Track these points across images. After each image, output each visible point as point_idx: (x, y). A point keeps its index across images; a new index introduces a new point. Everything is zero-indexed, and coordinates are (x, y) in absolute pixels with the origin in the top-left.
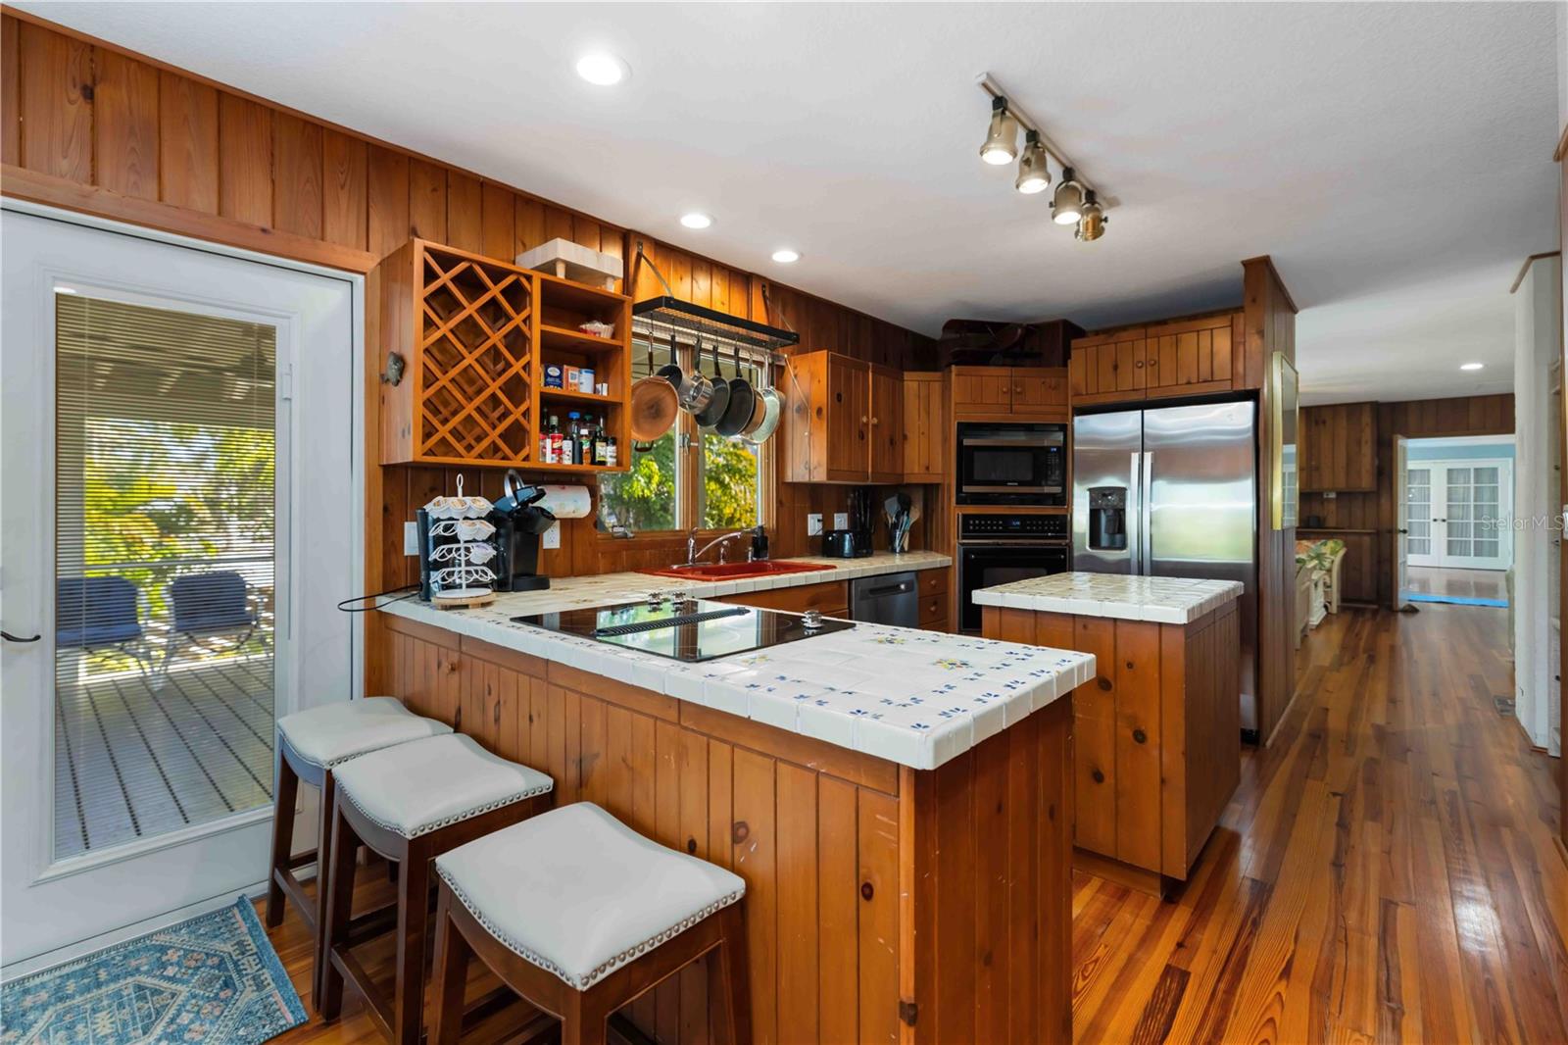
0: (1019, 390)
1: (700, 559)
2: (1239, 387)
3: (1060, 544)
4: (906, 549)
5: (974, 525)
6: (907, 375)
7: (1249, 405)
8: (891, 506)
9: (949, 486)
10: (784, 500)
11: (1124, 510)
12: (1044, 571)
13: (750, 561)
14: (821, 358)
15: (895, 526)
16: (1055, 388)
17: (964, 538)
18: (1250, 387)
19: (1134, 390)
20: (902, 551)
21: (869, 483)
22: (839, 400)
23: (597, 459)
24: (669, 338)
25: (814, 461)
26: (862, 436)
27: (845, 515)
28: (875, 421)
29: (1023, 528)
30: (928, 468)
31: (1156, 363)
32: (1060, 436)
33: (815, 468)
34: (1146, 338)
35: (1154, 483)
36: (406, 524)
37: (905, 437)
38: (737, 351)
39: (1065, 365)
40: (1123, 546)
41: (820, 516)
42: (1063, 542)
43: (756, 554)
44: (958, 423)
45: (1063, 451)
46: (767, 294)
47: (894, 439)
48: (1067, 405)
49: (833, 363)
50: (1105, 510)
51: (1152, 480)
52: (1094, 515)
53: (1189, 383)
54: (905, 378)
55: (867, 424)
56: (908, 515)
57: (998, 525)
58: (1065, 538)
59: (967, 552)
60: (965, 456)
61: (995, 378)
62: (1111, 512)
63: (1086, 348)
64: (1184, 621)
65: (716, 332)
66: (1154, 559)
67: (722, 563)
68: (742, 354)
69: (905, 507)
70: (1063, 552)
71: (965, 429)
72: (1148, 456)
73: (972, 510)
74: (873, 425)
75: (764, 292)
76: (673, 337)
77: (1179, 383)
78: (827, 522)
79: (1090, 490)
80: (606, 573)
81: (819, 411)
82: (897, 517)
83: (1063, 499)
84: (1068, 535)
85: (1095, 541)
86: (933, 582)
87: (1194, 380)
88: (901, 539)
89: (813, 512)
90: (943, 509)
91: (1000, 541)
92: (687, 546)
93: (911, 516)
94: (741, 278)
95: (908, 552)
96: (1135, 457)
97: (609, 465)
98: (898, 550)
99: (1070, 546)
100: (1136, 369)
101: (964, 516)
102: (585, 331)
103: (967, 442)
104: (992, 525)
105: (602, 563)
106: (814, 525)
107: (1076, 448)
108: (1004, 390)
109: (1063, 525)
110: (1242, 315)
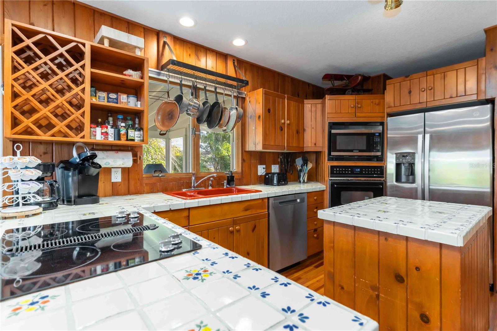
0: (359, 106)
1: (197, 186)
2: (482, 97)
3: (380, 180)
4: (306, 181)
5: (336, 171)
6: (306, 101)
7: (489, 106)
8: (299, 162)
9: (325, 152)
10: (245, 159)
11: (414, 164)
12: (372, 194)
13: (225, 187)
14: (260, 92)
15: (301, 171)
16: (378, 105)
17: (331, 177)
18: (488, 97)
19: (419, 103)
20: (304, 182)
21: (285, 151)
22: (269, 112)
23: (129, 138)
24: (179, 82)
25: (257, 141)
26: (282, 129)
27: (278, 166)
28: (288, 122)
29: (361, 173)
30: (315, 144)
31: (432, 89)
32: (380, 128)
33: (257, 144)
34: (427, 76)
37: (304, 130)
38: (216, 88)
39: (384, 93)
40: (414, 182)
41: (264, 166)
42: (382, 179)
43: (228, 183)
44: (329, 123)
45: (382, 135)
46: (236, 64)
47: (300, 131)
48: (384, 113)
49: (266, 94)
50: (403, 164)
51: (430, 151)
52: (398, 166)
53: (451, 97)
54: (305, 103)
55: (284, 123)
56: (307, 166)
57: (348, 171)
58: (383, 177)
59: (332, 185)
60: (332, 139)
61: (348, 100)
62: (407, 165)
63: (394, 84)
65: (205, 80)
66: (431, 187)
67: (210, 188)
68: (218, 90)
69: (305, 162)
70: (382, 184)
71: (333, 125)
72: (427, 136)
73: (335, 163)
74: (288, 124)
75: (234, 63)
77: (446, 98)
78: (268, 168)
79: (396, 154)
80: (148, 193)
81: (259, 117)
82: (302, 166)
83: (381, 159)
84: (384, 176)
85: (398, 179)
86: (315, 198)
87: (455, 95)
88: (304, 177)
89: (261, 164)
90: (322, 163)
91: (349, 179)
92: (191, 180)
94: (223, 56)
95: (306, 183)
96: (420, 137)
97: (136, 141)
98: (302, 182)
99: (386, 182)
100: (421, 92)
101: (331, 166)
102: (125, 75)
103: (333, 131)
104: (345, 171)
105: (146, 188)
106: (261, 170)
107: (388, 132)
108: (352, 106)
109: (381, 171)
110: (484, 58)
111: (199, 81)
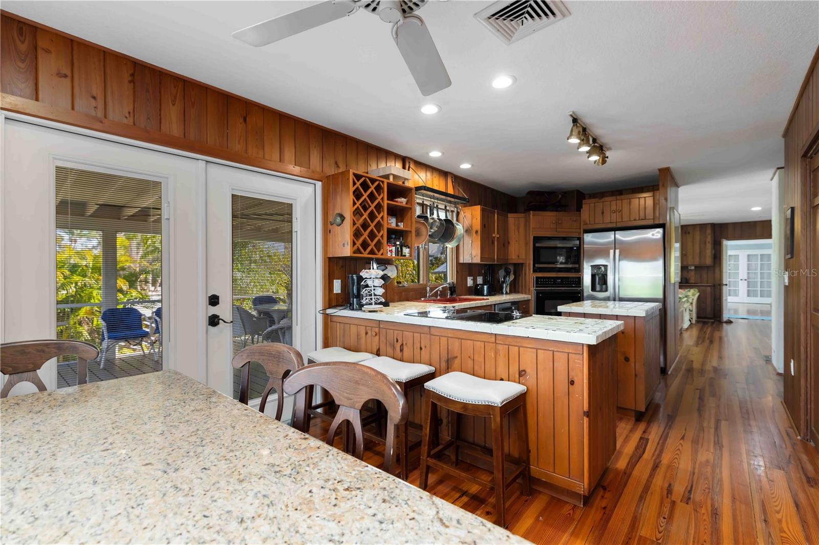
0: (560, 222)
1: (432, 296)
2: (657, 222)
3: (578, 290)
4: (508, 292)
5: (541, 281)
6: (510, 215)
7: (660, 230)
8: (502, 273)
9: (529, 264)
10: (459, 271)
11: (606, 275)
12: (571, 301)
13: (448, 297)
14: (477, 209)
15: (503, 282)
16: (575, 221)
17: (536, 287)
18: (661, 222)
19: (611, 223)
20: (507, 293)
21: (496, 263)
22: (485, 227)
23: (403, 254)
24: (421, 202)
25: (474, 254)
26: (493, 243)
27: (482, 277)
28: (498, 236)
29: (562, 283)
30: (518, 256)
31: (621, 211)
32: (578, 242)
33: (475, 257)
34: (616, 200)
35: (620, 262)
36: (334, 280)
37: (509, 243)
38: (446, 207)
39: (580, 211)
40: (606, 290)
41: (472, 278)
42: (579, 289)
43: (451, 294)
44: (534, 237)
45: (579, 248)
46: (453, 180)
47: (505, 243)
48: (580, 228)
49: (483, 211)
50: (598, 275)
51: (619, 261)
52: (593, 276)
53: (635, 220)
54: (509, 216)
55: (494, 237)
56: (509, 277)
57: (551, 281)
58: (580, 287)
59: (538, 293)
60: (537, 251)
61: (549, 218)
62: (600, 276)
63: (589, 204)
64: (644, 315)
65: (438, 199)
66: (620, 296)
67: (439, 298)
68: (448, 208)
69: (508, 273)
70: (579, 293)
71: (537, 239)
72: (617, 251)
73: (540, 275)
74: (497, 238)
75: (452, 180)
76: (423, 202)
77: (631, 220)
78: (475, 280)
79: (591, 266)
80: (398, 301)
81: (477, 232)
82: (504, 278)
83: (579, 270)
84: (582, 285)
85: (593, 289)
86: (524, 306)
87: (637, 219)
88: (506, 288)
89: (469, 276)
90: (525, 274)
91: (553, 288)
92: (426, 290)
93: (510, 277)
94: (444, 174)
95: (509, 294)
96: (612, 252)
97: (407, 256)
98: (504, 293)
99: (583, 290)
100: (612, 214)
101: (536, 277)
102: (397, 202)
103: (537, 245)
104: (549, 281)
105: (396, 297)
106: (470, 282)
107: (585, 246)
108: (554, 222)
109: (579, 281)
110: (658, 191)
111: (426, 198)
